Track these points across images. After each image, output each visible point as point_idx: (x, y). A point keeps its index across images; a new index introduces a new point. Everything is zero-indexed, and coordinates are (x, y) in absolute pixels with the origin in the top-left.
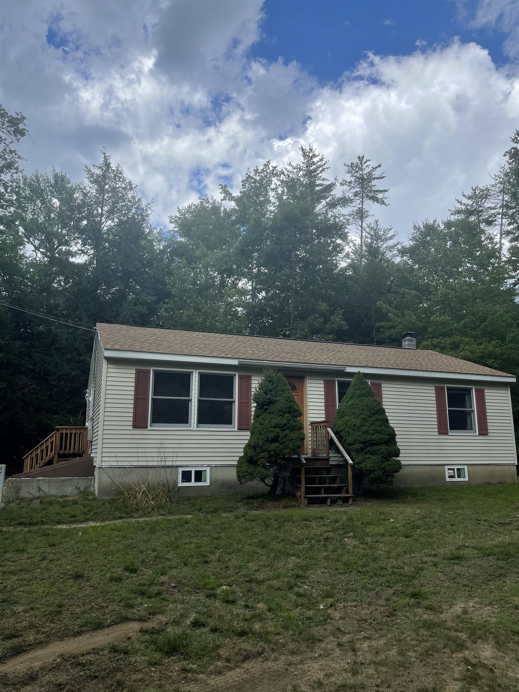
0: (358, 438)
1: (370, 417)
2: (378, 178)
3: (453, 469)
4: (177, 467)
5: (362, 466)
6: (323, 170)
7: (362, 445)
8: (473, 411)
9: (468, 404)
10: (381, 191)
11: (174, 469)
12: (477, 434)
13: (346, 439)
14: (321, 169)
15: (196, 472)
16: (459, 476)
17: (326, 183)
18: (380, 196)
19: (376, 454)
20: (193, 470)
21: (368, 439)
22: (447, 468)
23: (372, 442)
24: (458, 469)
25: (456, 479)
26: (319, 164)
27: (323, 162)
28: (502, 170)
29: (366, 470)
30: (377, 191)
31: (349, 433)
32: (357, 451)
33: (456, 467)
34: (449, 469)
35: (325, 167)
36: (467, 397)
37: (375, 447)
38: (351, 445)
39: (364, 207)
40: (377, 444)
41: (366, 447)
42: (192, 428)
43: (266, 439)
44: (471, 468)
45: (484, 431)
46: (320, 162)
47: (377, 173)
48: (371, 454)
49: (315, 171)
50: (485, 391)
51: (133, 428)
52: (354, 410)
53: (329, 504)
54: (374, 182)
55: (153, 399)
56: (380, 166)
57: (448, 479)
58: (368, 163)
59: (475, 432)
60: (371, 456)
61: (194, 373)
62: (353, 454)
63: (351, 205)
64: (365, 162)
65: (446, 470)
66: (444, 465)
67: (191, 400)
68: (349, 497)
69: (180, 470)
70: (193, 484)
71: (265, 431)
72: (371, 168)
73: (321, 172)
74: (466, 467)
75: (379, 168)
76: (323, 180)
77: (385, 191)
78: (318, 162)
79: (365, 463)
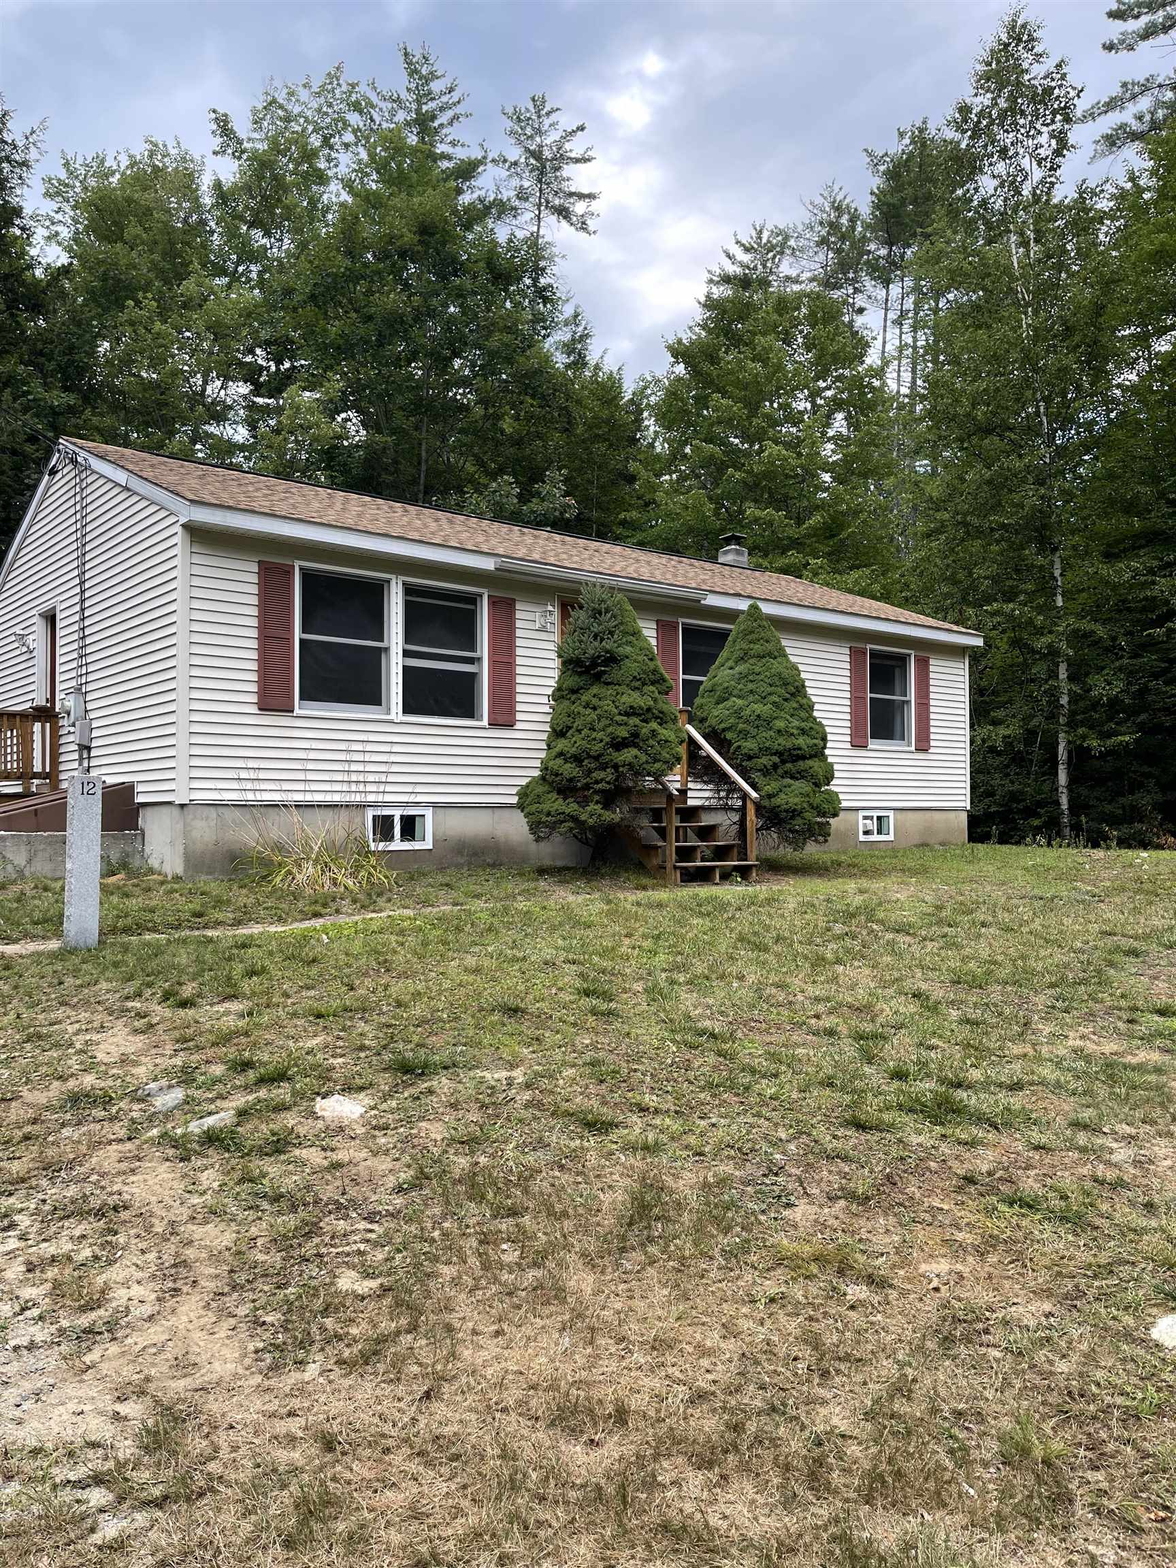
0: (767, 745)
1: (786, 700)
2: (577, 161)
3: (871, 818)
4: (362, 806)
5: (777, 801)
6: (456, 118)
7: (776, 759)
8: (909, 702)
9: (898, 689)
10: (581, 196)
11: (354, 812)
12: (913, 748)
13: (739, 747)
14: (449, 114)
15: (403, 818)
16: (879, 832)
17: (461, 154)
18: (580, 208)
19: (803, 777)
20: (397, 814)
21: (789, 745)
22: (861, 814)
23: (795, 753)
24: (879, 818)
25: (875, 837)
26: (445, 99)
27: (455, 96)
28: (826, 194)
29: (787, 811)
30: (571, 194)
31: (745, 734)
32: (765, 772)
33: (875, 814)
34: (865, 818)
35: (459, 110)
36: (897, 672)
37: (801, 763)
38: (750, 758)
39: (541, 233)
40: (803, 758)
41: (783, 762)
42: (392, 717)
43: (608, 739)
44: (900, 815)
45: (923, 745)
46: (448, 96)
47: (575, 147)
48: (792, 777)
49: (434, 118)
50: (932, 662)
51: (260, 709)
52: (751, 686)
53: (717, 880)
54: (568, 170)
55: (301, 641)
56: (582, 128)
57: (862, 838)
58: (553, 117)
59: (909, 745)
60: (792, 782)
61: (393, 583)
62: (755, 776)
63: (514, 222)
64: (548, 114)
65: (861, 818)
66: (857, 809)
67: (387, 650)
68: (750, 867)
69: (370, 813)
70: (398, 845)
71: (604, 722)
72: (561, 133)
73: (451, 123)
74: (891, 814)
75: (579, 133)
76: (453, 144)
77: (591, 196)
78: (442, 94)
79: (782, 796)
